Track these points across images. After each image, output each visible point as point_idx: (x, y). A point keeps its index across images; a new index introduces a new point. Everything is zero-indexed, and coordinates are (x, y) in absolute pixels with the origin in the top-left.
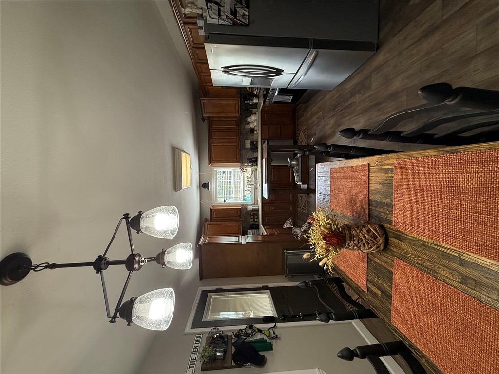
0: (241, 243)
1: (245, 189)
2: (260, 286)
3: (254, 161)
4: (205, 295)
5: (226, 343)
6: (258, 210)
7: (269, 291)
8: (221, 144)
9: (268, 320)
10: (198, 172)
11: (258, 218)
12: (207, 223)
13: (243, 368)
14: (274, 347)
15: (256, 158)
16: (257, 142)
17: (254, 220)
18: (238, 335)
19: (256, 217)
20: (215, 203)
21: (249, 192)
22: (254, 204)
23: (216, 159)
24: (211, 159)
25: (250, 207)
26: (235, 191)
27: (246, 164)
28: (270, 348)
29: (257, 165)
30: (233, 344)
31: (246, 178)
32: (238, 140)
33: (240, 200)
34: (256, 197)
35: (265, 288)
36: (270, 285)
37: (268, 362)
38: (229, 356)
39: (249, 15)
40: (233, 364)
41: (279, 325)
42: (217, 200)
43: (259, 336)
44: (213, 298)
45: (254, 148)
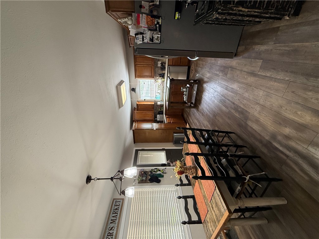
0: (153, 129)
1: (157, 92)
2: (161, 148)
3: (162, 76)
4: (137, 151)
5: (147, 175)
6: (163, 105)
7: (165, 151)
8: (143, 66)
9: (163, 165)
10: (129, 83)
11: (163, 109)
12: (136, 112)
13: (152, 183)
14: (164, 176)
15: (164, 74)
16: (165, 64)
17: (161, 109)
18: (151, 172)
19: (162, 108)
20: (139, 99)
21: (159, 94)
22: (161, 101)
23: (139, 75)
24: (136, 75)
25: (159, 103)
26: (151, 93)
27: (158, 78)
28: (163, 176)
29: (164, 78)
30: (149, 175)
31: (157, 86)
32: (153, 63)
33: (154, 99)
34: (163, 97)
35: (163, 150)
36: (166, 148)
37: (161, 182)
38: (148, 180)
39: (161, 37)
40: (149, 182)
41: (167, 167)
42: (140, 98)
43: (159, 172)
44: (140, 153)
45: (163, 68)
